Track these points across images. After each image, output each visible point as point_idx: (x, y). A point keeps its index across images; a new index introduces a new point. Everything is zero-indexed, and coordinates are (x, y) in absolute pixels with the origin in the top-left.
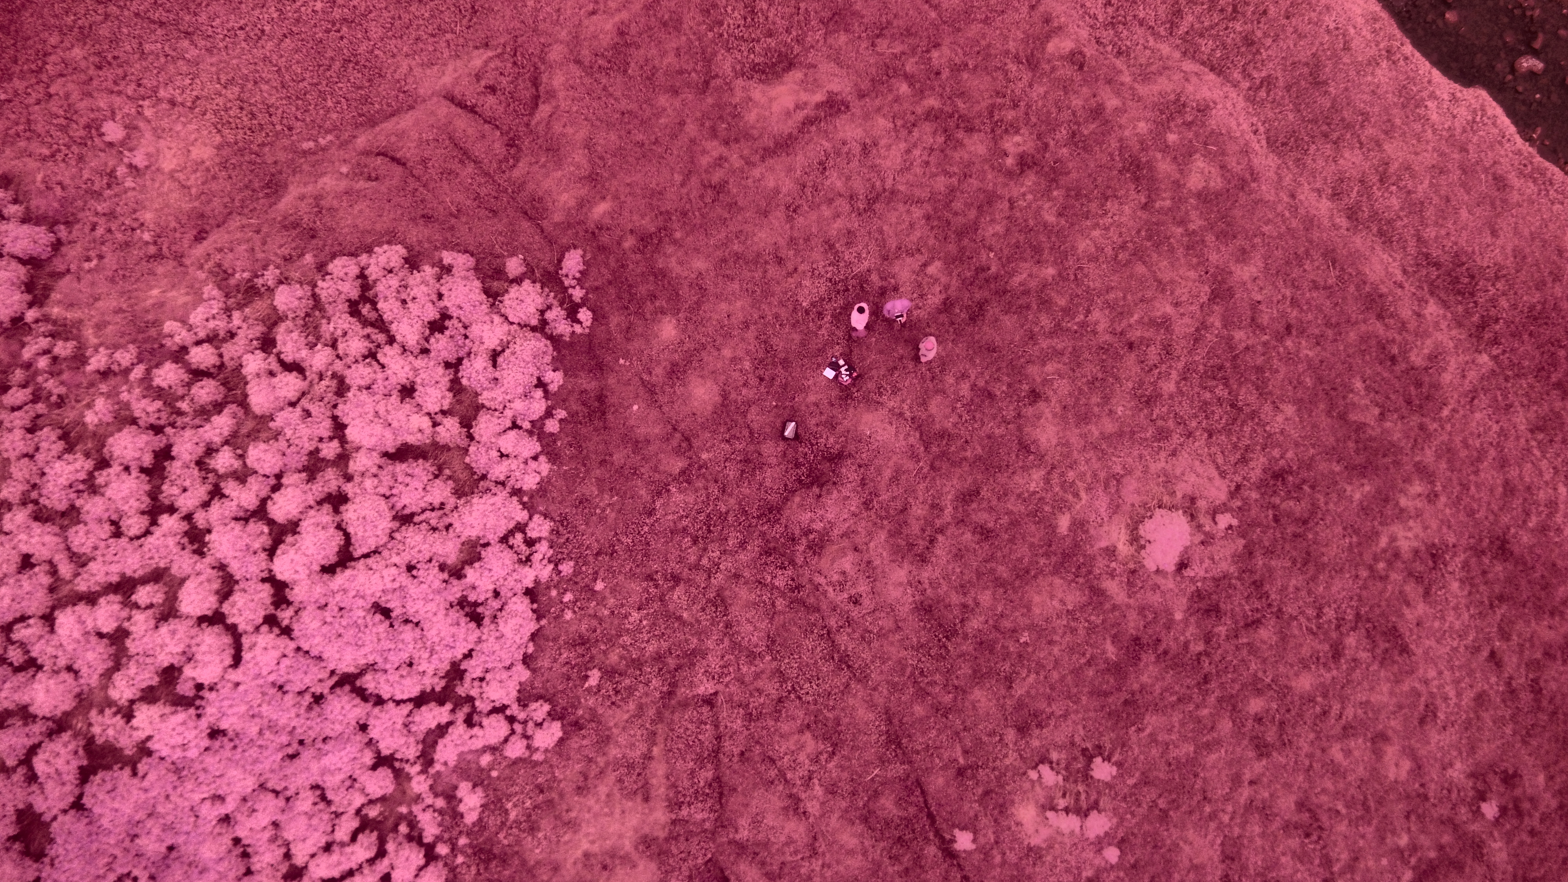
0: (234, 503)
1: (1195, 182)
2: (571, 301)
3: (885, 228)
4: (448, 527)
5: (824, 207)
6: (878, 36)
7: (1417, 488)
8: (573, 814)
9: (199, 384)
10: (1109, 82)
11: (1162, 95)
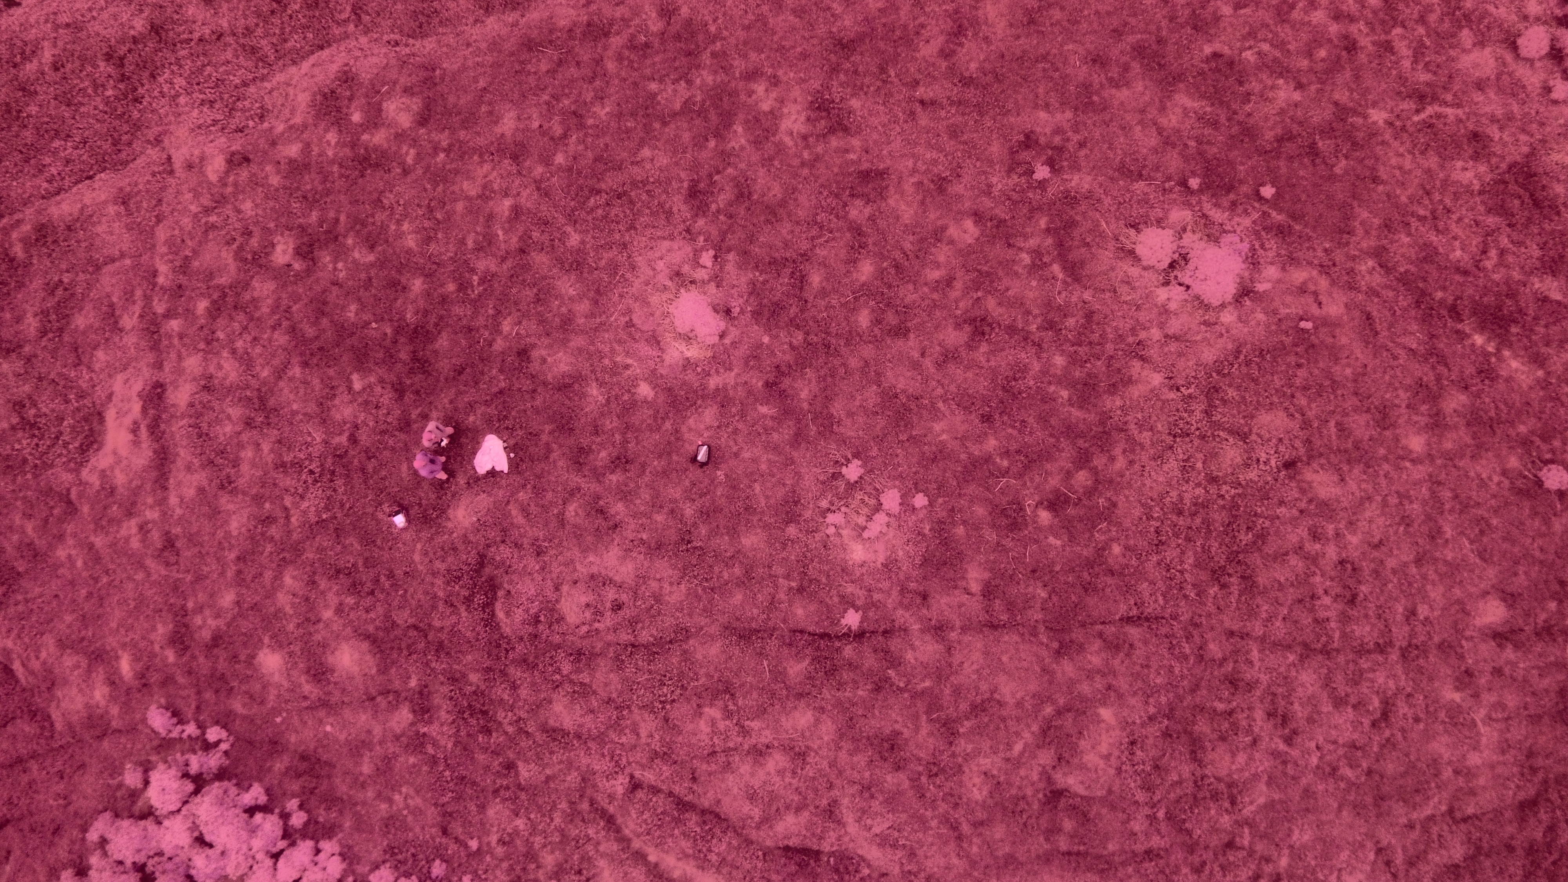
1: (405, 120)
2: (197, 738)
3: (295, 407)
5: (242, 454)
6: (116, 322)
7: (760, 89)
10: (274, 144)
11: (313, 104)
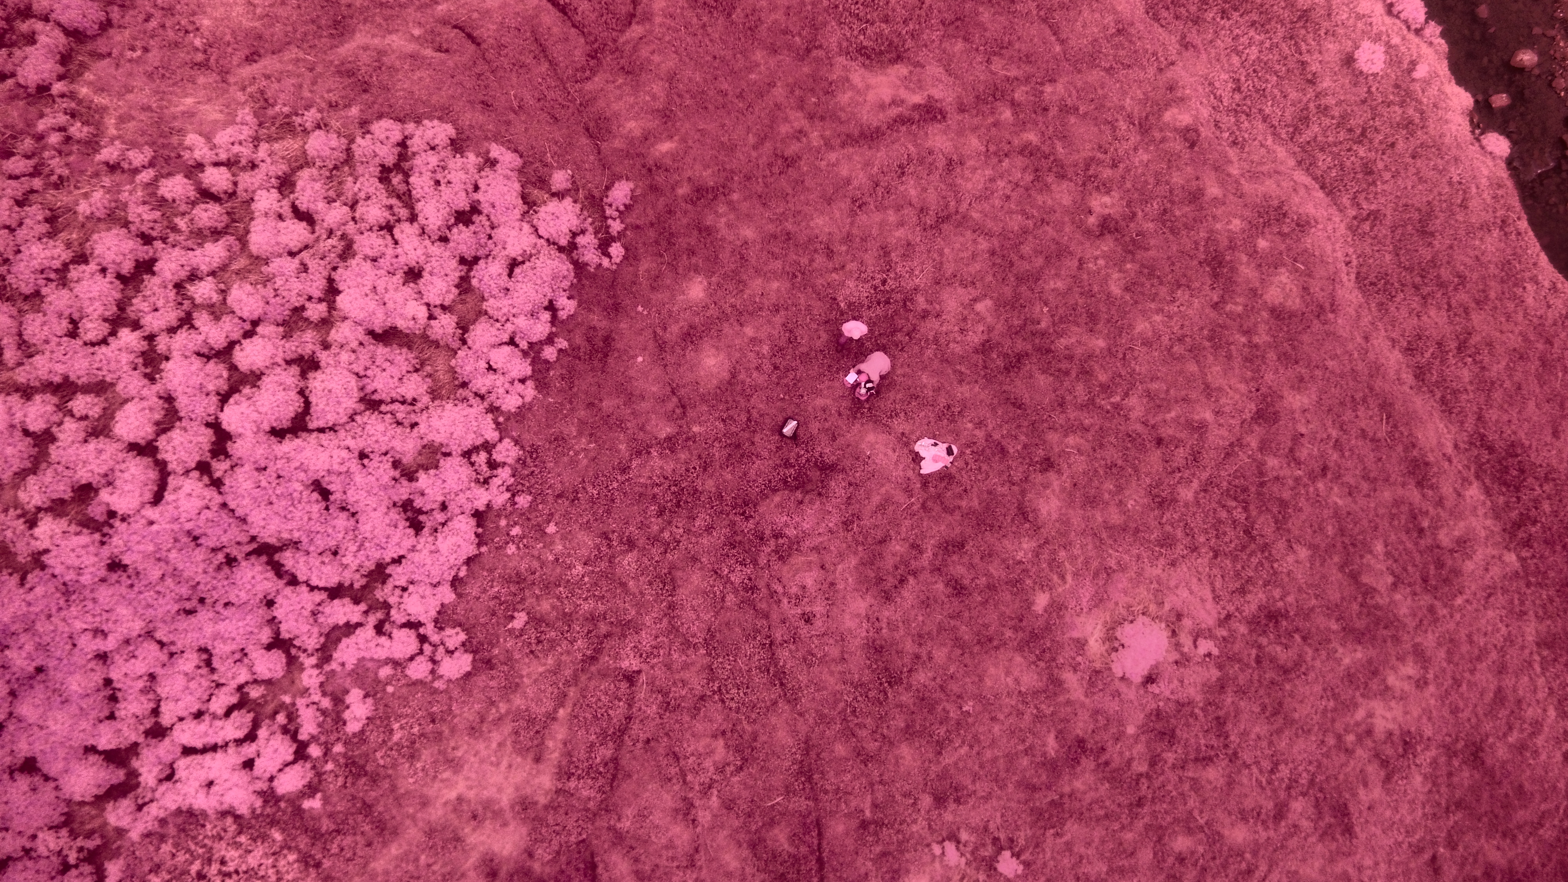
0: (201, 338)
1: (1273, 295)
2: (608, 233)
3: (946, 251)
4: (414, 425)
5: (891, 212)
6: (995, 54)
7: (1410, 669)
8: (459, 753)
9: (203, 206)
10: (1216, 169)
11: (1266, 197)
